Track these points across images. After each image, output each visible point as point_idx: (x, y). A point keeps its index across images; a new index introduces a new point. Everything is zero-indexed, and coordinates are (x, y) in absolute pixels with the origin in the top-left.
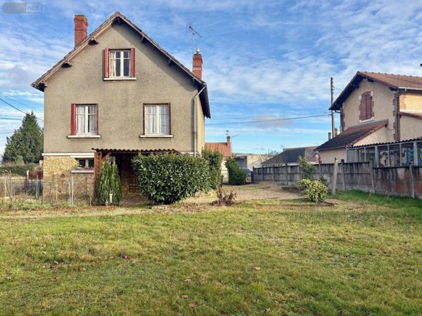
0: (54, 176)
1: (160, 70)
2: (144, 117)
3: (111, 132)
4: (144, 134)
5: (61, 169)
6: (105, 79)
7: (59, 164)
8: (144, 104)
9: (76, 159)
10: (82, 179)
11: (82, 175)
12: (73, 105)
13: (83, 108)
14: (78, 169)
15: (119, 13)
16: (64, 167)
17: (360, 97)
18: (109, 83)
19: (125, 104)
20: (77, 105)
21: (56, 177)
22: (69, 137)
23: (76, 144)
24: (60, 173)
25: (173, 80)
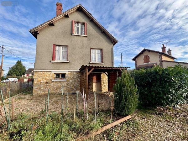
0: (41, 83)
1: (98, 34)
2: (91, 54)
3: (75, 60)
4: (91, 62)
5: (45, 79)
6: (72, 34)
7: (44, 76)
8: (91, 48)
9: (55, 73)
10: (59, 84)
11: (59, 82)
12: (54, 45)
13: (59, 48)
14: (56, 79)
15: (80, 5)
16: (47, 78)
17: (144, 56)
18: (74, 37)
19: (82, 47)
20: (56, 45)
21: (42, 83)
22: (51, 61)
23: (55, 65)
24: (45, 81)
25: (103, 39)
